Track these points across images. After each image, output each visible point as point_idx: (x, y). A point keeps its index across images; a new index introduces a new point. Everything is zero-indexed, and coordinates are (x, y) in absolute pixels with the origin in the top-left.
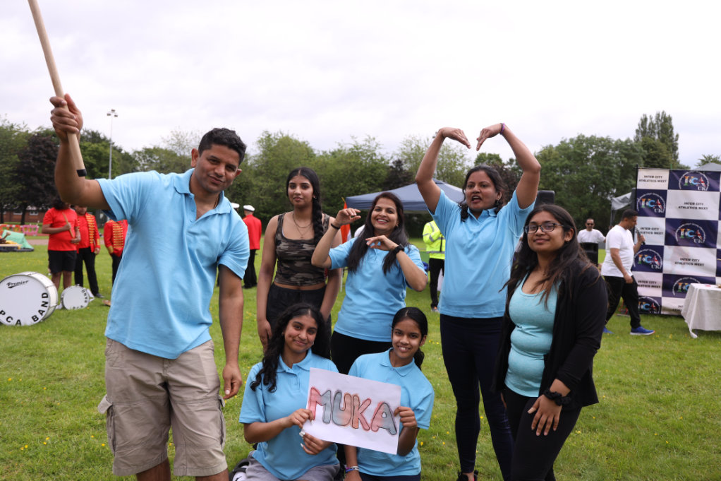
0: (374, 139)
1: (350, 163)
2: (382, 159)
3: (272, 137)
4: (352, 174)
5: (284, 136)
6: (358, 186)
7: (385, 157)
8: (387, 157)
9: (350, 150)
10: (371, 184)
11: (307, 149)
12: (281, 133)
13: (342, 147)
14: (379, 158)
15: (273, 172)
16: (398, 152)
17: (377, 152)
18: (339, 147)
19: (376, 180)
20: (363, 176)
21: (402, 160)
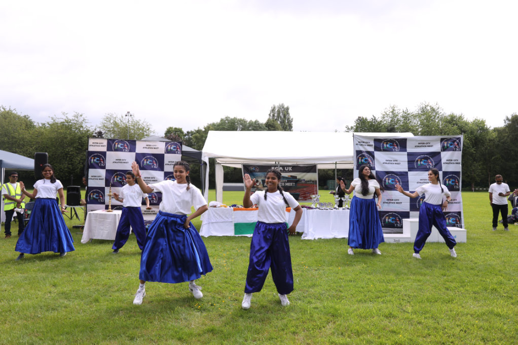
0: (81, 116)
1: (60, 133)
2: (88, 131)
4: (62, 141)
5: (7, 109)
6: (67, 150)
7: (90, 129)
8: (92, 129)
9: (61, 123)
10: (80, 149)
11: (25, 121)
12: (4, 109)
13: (54, 121)
14: (85, 129)
16: (100, 125)
17: (84, 125)
18: (52, 121)
19: (82, 146)
20: (72, 143)
21: (103, 132)
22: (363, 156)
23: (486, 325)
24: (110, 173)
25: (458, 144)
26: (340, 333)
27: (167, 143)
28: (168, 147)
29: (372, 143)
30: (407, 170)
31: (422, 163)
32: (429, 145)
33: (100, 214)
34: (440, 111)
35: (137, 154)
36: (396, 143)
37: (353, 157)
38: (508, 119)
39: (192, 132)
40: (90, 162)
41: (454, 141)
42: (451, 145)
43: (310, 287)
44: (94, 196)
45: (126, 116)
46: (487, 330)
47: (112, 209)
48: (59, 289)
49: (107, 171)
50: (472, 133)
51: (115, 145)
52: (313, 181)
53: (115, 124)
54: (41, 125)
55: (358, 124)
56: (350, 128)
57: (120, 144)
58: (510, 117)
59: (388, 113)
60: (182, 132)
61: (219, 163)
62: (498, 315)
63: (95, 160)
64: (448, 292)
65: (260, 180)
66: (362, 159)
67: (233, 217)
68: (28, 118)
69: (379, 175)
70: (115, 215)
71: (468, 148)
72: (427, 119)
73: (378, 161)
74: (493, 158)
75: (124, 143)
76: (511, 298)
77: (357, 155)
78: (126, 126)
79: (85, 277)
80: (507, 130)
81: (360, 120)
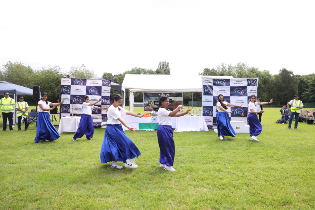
0: (58, 66)
1: (47, 76)
2: (62, 75)
3: (13, 63)
4: (48, 80)
5: (19, 63)
6: (51, 85)
7: (63, 74)
9: (48, 70)
11: (28, 69)
13: (44, 69)
14: (60, 74)
15: (11, 78)
16: (68, 72)
17: (60, 72)
19: (58, 83)
20: (53, 81)
21: (70, 75)
22: (207, 88)
23: (267, 174)
24: (73, 96)
25: (256, 82)
26: (193, 180)
27: (103, 81)
28: (103, 83)
29: (212, 81)
30: (229, 96)
31: (237, 92)
32: (241, 82)
33: (68, 119)
34: (247, 65)
35: (87, 87)
36: (224, 82)
37: (202, 89)
38: (280, 70)
39: (117, 75)
40: (62, 91)
41: (254, 81)
42: (252, 83)
43: (178, 156)
44: (65, 109)
45: (82, 66)
46: (267, 176)
47: (74, 116)
48: (46, 158)
49: (71, 96)
50: (263, 77)
51: (75, 81)
52: (180, 102)
53: (76, 71)
54: (37, 72)
55: (205, 72)
56: (201, 74)
57: (78, 81)
58: (282, 70)
59: (220, 66)
60: (112, 76)
61: (131, 92)
62: (273, 169)
63: (65, 90)
64: (249, 158)
65: (153, 101)
66: (206, 89)
67: (138, 120)
68: (30, 68)
69: (215, 98)
70: (76, 119)
71: (261, 85)
72: (240, 69)
73: (215, 91)
74: (273, 90)
75: (80, 81)
76: (280, 160)
77: (204, 88)
78: (82, 72)
79: (59, 151)
80: (280, 76)
81: (206, 70)
